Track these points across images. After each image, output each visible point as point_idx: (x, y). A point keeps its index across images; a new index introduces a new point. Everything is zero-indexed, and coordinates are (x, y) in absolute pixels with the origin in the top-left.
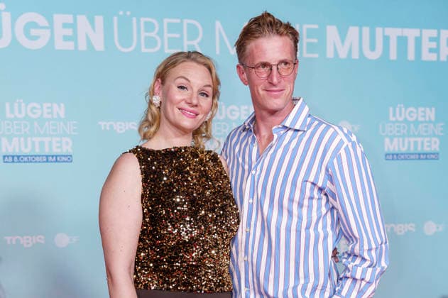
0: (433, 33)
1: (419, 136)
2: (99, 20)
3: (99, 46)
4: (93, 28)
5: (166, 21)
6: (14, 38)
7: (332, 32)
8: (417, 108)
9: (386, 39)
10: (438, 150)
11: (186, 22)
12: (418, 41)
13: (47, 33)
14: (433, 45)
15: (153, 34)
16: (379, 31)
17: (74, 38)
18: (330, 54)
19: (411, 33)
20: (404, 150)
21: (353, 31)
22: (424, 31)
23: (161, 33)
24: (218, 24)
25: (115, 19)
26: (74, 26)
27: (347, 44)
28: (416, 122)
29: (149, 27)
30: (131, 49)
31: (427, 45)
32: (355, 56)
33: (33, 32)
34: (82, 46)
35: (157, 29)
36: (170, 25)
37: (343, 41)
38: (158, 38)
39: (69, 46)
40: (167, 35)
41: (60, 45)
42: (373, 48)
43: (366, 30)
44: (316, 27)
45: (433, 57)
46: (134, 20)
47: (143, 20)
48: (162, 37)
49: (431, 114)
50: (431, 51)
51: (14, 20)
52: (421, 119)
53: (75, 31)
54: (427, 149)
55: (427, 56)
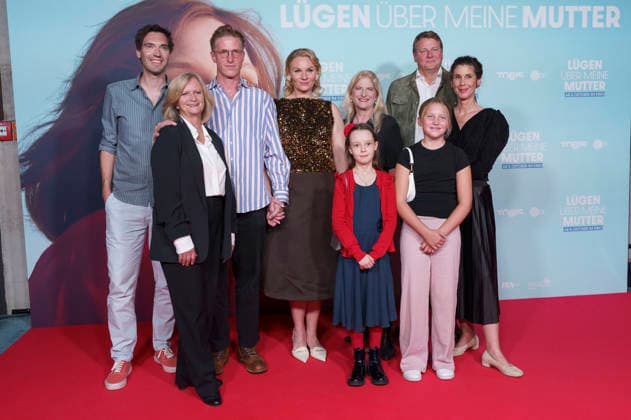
0: (602, 8)
1: (590, 80)
2: (367, 8)
3: (367, 24)
4: (363, 11)
5: (411, 7)
6: (312, 23)
7: (527, 10)
8: (588, 60)
9: (566, 14)
10: (604, 89)
11: (425, 7)
12: (590, 14)
13: (334, 17)
14: (601, 17)
15: (402, 16)
16: (561, 8)
17: (350, 20)
18: (525, 25)
19: (585, 9)
20: (578, 90)
21: (542, 9)
22: (595, 7)
24: (447, 8)
25: (378, 6)
26: (350, 12)
27: (538, 17)
28: (588, 71)
29: (401, 11)
30: (387, 26)
31: (596, 17)
32: (543, 25)
33: (325, 17)
34: (356, 25)
35: (405, 13)
36: (414, 9)
37: (535, 15)
38: (406, 19)
39: (348, 25)
40: (411, 16)
41: (342, 25)
42: (556, 21)
43: (552, 8)
44: (515, 7)
45: (601, 25)
46: (390, 7)
47: (396, 7)
48: (408, 16)
49: (599, 64)
50: (599, 21)
51: (312, 10)
52: (591, 68)
53: (351, 16)
54: (596, 89)
55: (596, 24)
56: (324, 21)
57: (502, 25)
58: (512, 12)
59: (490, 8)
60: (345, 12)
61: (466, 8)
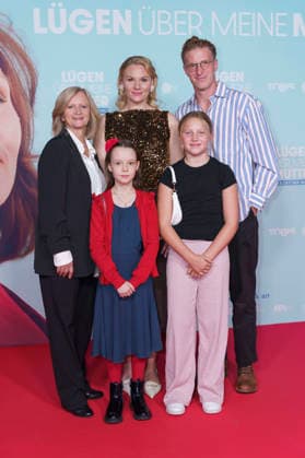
2: (128, 13)
3: (128, 30)
4: (124, 19)
5: (176, 13)
6: (68, 28)
7: (298, 17)
11: (191, 12)
13: (92, 22)
15: (166, 22)
17: (109, 26)
18: (296, 34)
23: (172, 21)
24: (213, 14)
25: (140, 14)
26: (109, 17)
29: (164, 17)
30: (150, 33)
33: (83, 22)
34: (117, 32)
35: (169, 19)
36: (179, 15)
38: (170, 25)
39: (108, 31)
40: (176, 23)
41: (101, 31)
46: (154, 12)
47: (159, 12)
48: (173, 24)
53: (111, 22)
56: (83, 26)
57: (271, 34)
58: (282, 19)
59: (259, 14)
60: (105, 17)
61: (234, 15)
